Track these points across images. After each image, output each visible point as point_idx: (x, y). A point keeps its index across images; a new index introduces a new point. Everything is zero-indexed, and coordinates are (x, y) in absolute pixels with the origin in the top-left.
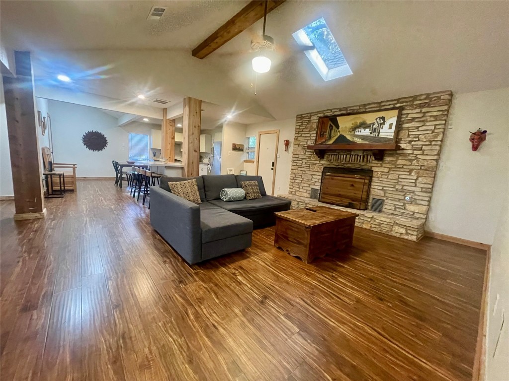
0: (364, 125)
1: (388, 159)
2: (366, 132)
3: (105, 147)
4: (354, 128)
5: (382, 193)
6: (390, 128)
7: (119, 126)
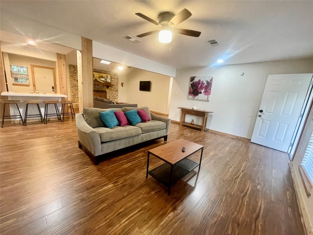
0: (102, 77)
1: (109, 88)
2: (103, 79)
4: (100, 77)
5: (109, 97)
6: (109, 79)
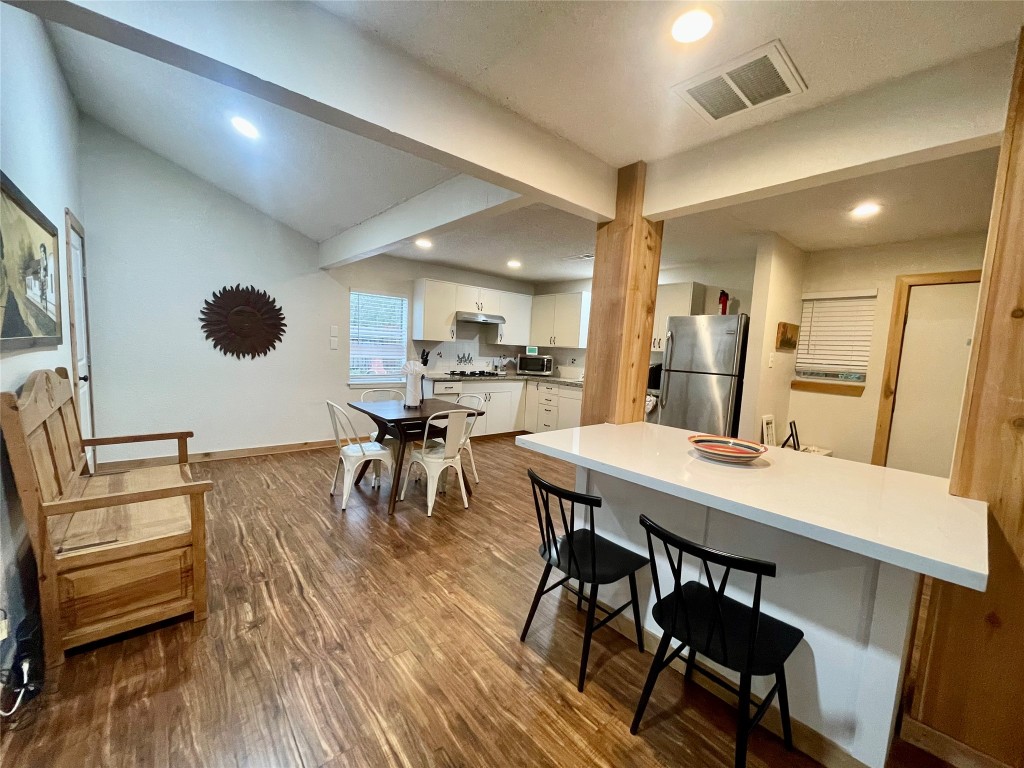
3: (277, 344)
7: (324, 269)
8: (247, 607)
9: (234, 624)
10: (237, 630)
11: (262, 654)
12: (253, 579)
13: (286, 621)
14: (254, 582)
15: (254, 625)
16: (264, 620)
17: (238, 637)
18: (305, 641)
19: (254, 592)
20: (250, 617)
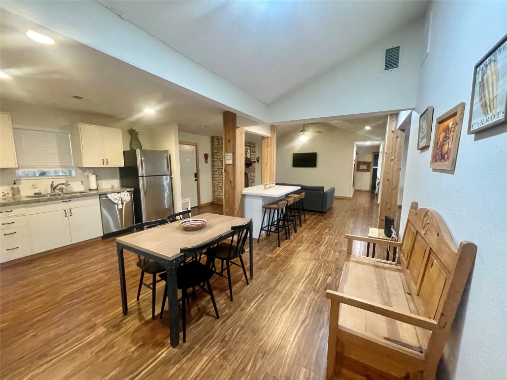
8: (328, 281)
9: (335, 279)
10: (335, 277)
11: (333, 268)
12: (318, 291)
13: (321, 271)
14: (319, 289)
15: (330, 275)
16: (327, 275)
17: (336, 275)
18: (321, 264)
19: (322, 285)
20: (330, 278)
